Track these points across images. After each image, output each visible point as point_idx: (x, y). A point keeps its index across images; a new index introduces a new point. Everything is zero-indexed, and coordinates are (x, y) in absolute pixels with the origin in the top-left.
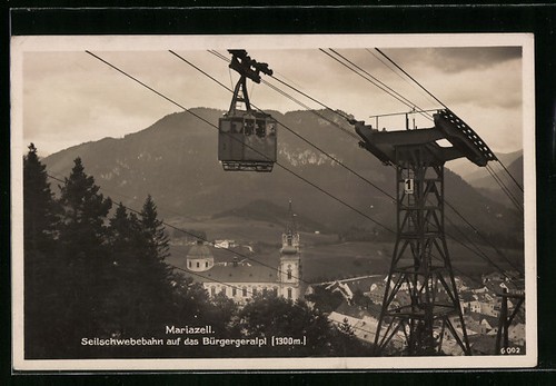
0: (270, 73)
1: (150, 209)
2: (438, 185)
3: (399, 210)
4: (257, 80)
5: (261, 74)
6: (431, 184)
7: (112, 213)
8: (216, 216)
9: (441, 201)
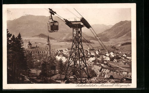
0: (56, 13)
1: (19, 36)
2: (80, 32)
3: (73, 37)
4: (54, 15)
5: (54, 14)
6: (79, 31)
7: (12, 37)
8: (32, 37)
9: (81, 35)
